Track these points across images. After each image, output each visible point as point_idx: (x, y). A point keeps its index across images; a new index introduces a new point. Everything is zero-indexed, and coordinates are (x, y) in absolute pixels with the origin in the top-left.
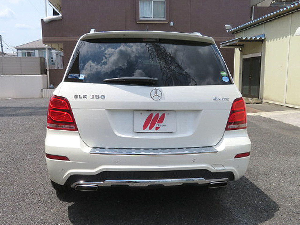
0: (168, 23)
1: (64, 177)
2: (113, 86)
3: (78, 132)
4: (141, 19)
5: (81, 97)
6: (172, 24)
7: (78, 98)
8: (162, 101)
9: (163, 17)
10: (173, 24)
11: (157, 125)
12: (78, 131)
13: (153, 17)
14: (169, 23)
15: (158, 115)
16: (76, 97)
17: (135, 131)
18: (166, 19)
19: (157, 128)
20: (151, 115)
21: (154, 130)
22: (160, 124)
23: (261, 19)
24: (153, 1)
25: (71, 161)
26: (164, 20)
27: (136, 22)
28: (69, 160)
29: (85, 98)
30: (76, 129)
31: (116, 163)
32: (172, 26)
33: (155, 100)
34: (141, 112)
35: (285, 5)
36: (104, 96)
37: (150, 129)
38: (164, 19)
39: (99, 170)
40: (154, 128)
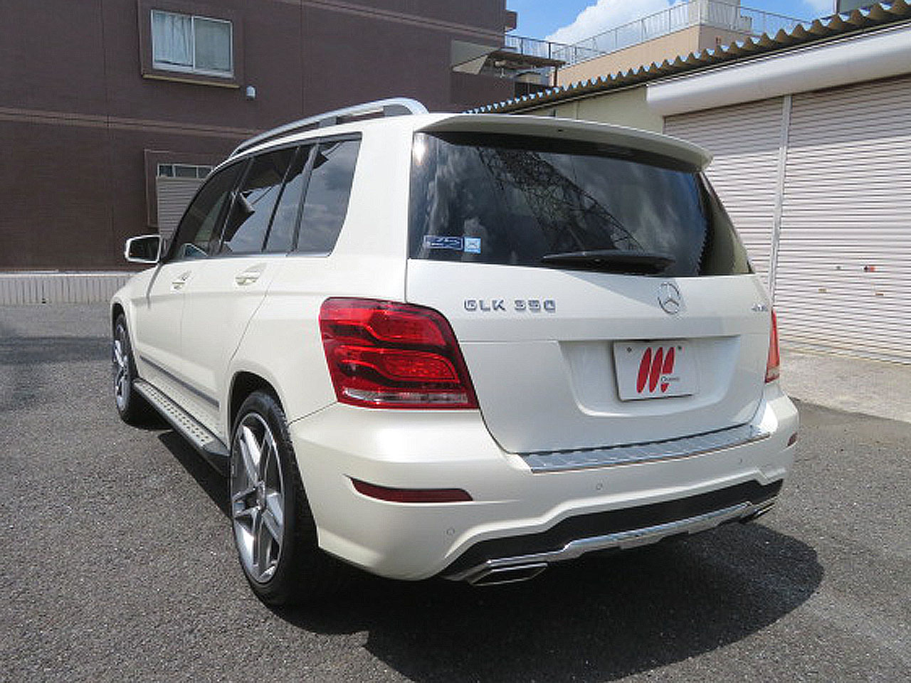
0: (241, 87)
1: (447, 555)
2: (572, 274)
3: (478, 411)
5: (486, 306)
6: (251, 92)
7: (479, 308)
8: (681, 315)
9: (227, 70)
10: (254, 92)
11: (663, 378)
12: (480, 408)
13: (196, 67)
14: (243, 90)
15: (660, 351)
16: (470, 305)
17: (623, 397)
18: (235, 75)
19: (664, 387)
21: (657, 392)
22: (668, 376)
24: (194, 19)
25: (477, 500)
26: (229, 79)
27: (142, 76)
28: (470, 499)
29: (500, 309)
30: (473, 403)
31: (599, 490)
32: (251, 98)
33: (669, 312)
34: (630, 345)
35: (503, 75)
36: (551, 302)
38: (229, 75)
39: (556, 518)
40: (658, 386)
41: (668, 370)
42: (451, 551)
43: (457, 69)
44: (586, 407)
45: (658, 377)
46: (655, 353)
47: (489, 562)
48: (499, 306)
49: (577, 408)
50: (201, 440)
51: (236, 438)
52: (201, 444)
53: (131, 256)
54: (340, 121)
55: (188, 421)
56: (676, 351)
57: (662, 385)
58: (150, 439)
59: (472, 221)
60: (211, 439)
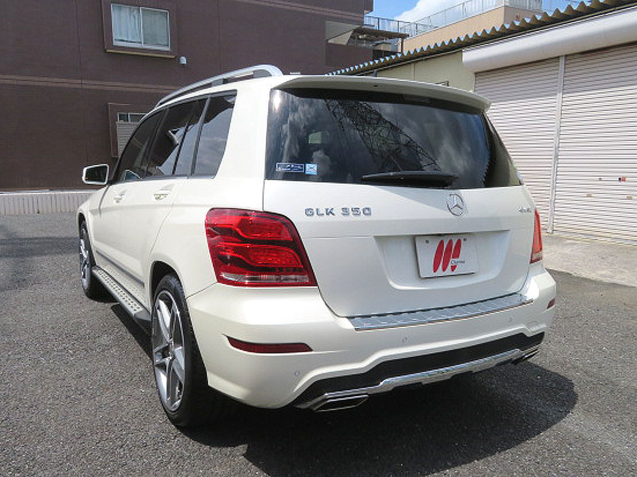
0: (176, 57)
1: (296, 390)
2: (385, 189)
3: (317, 287)
4: (115, 43)
5: (321, 212)
6: (184, 60)
7: (315, 213)
8: (464, 216)
9: (166, 45)
10: (185, 61)
11: (452, 261)
12: (316, 285)
13: (144, 43)
14: (177, 59)
15: (451, 242)
16: (309, 212)
17: (422, 276)
18: (171, 48)
19: (453, 268)
20: (442, 243)
21: (449, 271)
22: (456, 260)
23: (357, 68)
24: (142, 9)
25: (316, 351)
26: (167, 52)
27: (105, 51)
28: (311, 350)
29: (331, 215)
30: (313, 282)
31: (404, 342)
32: (183, 65)
33: (454, 214)
34: (427, 238)
35: (365, 45)
36: (368, 209)
37: (444, 269)
38: (168, 49)
39: (374, 362)
40: (449, 267)
41: (457, 255)
42: (298, 387)
43: (330, 41)
44: (395, 282)
45: (449, 260)
46: (447, 243)
47: (326, 394)
48: (330, 212)
49: (388, 283)
50: (134, 309)
51: (155, 308)
52: (133, 313)
53: (86, 180)
54: (226, 81)
55: (127, 296)
56: (462, 242)
57: (452, 266)
58: (104, 309)
59: (319, 152)
60: (141, 309)
